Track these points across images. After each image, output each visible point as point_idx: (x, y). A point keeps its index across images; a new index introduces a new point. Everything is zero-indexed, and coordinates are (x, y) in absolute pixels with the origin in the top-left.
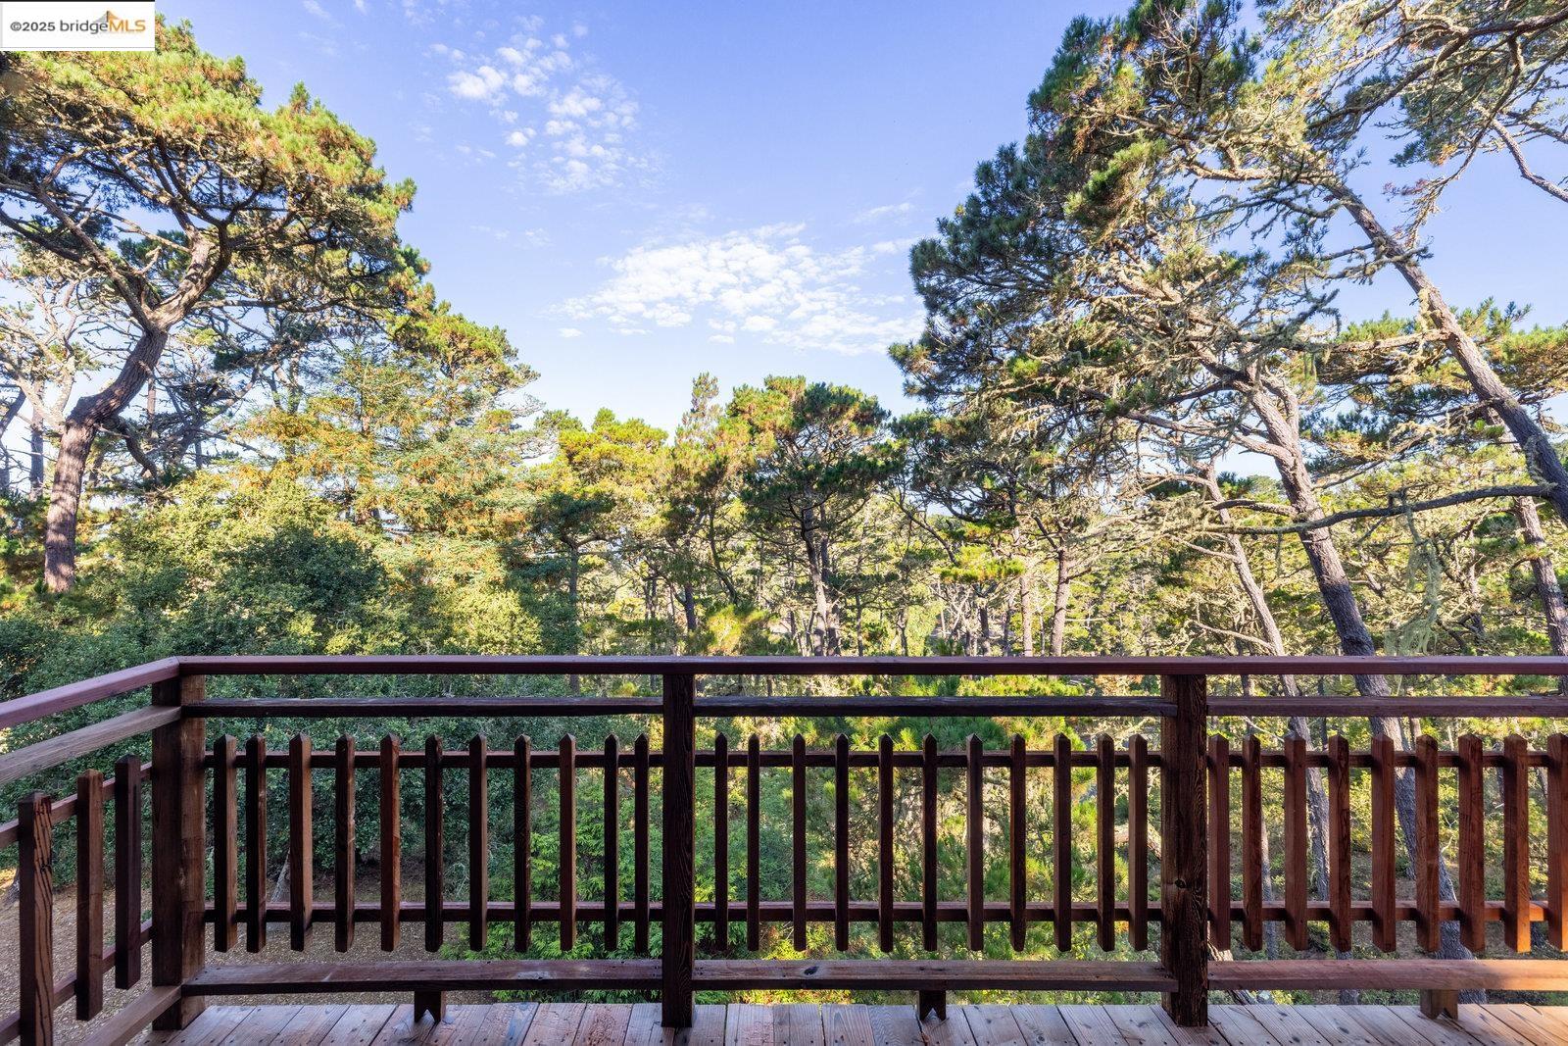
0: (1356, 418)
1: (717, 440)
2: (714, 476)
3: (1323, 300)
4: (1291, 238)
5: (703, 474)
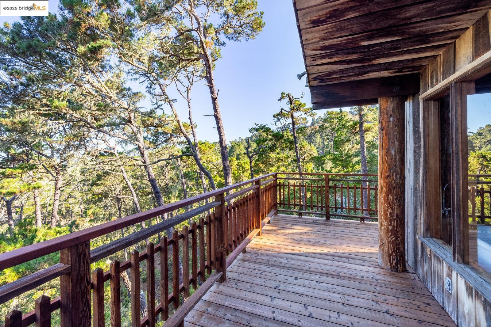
0: (147, 137)
3: (160, 105)
4: (148, 87)
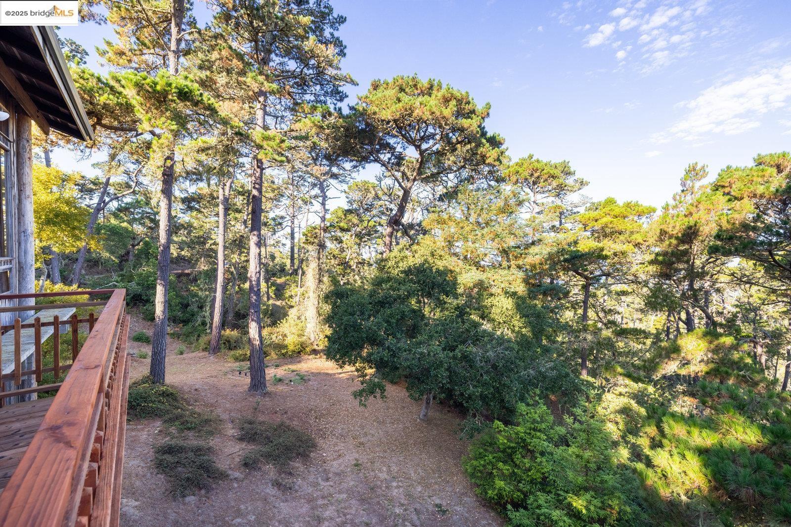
1: (694, 210)
2: (690, 235)
5: (680, 235)
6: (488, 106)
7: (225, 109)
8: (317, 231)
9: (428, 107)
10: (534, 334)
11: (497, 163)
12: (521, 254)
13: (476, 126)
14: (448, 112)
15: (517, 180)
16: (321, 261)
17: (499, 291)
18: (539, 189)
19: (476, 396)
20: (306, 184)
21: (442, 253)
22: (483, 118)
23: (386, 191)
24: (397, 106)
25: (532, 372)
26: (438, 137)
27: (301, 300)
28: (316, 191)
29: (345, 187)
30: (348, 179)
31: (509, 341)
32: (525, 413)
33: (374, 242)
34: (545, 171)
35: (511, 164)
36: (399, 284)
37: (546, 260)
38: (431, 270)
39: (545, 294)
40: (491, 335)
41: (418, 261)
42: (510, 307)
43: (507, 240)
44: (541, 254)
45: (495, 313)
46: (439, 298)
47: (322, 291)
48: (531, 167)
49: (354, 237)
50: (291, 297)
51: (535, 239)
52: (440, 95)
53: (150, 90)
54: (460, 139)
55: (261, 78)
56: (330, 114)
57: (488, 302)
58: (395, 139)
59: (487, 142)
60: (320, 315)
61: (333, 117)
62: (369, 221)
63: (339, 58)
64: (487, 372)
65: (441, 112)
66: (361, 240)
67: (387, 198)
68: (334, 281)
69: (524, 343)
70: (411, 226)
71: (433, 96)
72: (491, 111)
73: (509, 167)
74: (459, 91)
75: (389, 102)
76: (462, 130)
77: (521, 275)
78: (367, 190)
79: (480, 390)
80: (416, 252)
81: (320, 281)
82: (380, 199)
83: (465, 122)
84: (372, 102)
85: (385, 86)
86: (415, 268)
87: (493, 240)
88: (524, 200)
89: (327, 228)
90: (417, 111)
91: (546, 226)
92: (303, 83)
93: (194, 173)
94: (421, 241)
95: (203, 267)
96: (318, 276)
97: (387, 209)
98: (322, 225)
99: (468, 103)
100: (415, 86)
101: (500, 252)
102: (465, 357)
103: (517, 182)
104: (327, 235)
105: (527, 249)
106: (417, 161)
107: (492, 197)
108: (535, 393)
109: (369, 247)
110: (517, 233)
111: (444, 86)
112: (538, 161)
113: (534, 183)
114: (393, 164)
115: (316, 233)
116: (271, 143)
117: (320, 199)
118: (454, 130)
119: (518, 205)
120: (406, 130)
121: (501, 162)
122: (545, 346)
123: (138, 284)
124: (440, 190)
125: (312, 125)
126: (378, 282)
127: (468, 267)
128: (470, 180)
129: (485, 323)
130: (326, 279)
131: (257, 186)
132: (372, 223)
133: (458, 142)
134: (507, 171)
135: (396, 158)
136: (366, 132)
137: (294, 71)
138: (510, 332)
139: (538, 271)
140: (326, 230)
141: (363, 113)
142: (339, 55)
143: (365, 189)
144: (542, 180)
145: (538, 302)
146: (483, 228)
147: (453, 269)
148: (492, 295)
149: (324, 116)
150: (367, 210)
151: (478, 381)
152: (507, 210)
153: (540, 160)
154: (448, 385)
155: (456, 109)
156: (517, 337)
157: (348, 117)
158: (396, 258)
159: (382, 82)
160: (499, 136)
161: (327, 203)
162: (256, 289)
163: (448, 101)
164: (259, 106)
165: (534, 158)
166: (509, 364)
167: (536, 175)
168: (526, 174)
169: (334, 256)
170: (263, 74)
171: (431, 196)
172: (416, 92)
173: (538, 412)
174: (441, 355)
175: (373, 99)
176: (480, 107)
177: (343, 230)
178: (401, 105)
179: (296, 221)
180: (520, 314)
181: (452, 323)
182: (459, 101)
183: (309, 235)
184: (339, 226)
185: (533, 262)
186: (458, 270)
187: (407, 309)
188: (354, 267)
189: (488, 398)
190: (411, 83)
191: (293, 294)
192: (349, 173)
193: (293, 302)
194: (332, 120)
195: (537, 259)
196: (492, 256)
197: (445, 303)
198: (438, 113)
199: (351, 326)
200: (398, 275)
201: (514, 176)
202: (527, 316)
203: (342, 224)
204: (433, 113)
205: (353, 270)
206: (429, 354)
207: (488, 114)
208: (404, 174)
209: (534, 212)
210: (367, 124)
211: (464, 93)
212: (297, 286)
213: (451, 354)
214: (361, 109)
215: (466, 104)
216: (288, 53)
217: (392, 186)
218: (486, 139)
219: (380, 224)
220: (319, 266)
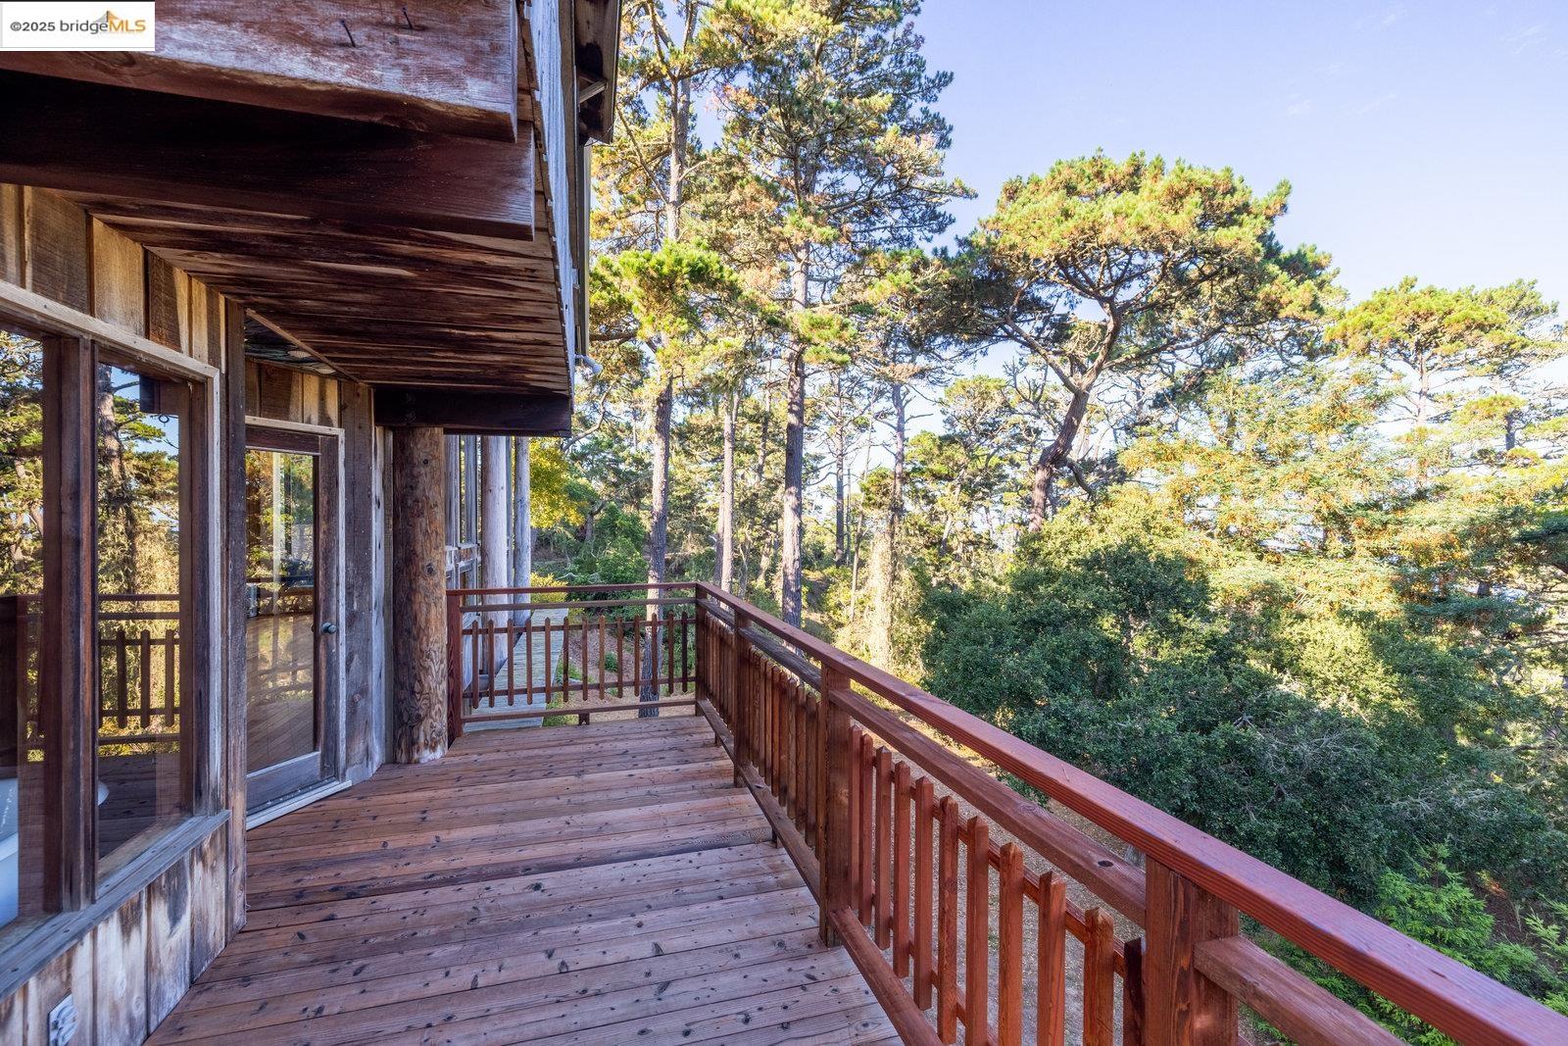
6: (1285, 188)
7: (749, 281)
8: (888, 481)
9: (1132, 219)
10: (1426, 713)
11: (1310, 315)
12: (1385, 524)
13: (1253, 239)
14: (1182, 221)
15: (1369, 344)
16: (896, 539)
17: (1324, 609)
18: (1438, 359)
19: (1268, 839)
20: (864, 392)
21: (1169, 523)
22: (1270, 218)
23: (1026, 393)
24: (1063, 227)
25: (1425, 805)
26: (1153, 275)
27: (859, 614)
28: (884, 404)
29: (940, 392)
30: (946, 377)
31: (1356, 724)
32: (1403, 898)
33: (997, 499)
34: (1453, 316)
35: (1349, 307)
36: (1075, 586)
37: (1463, 538)
38: (1146, 560)
39: (1460, 619)
40: (1304, 708)
41: (1114, 539)
42: (1355, 647)
43: (1342, 491)
44: (1447, 522)
45: (1313, 658)
46: (1167, 620)
47: (898, 596)
48: (1408, 310)
49: (957, 490)
50: (839, 606)
51: (1427, 484)
52: (1161, 186)
53: (655, 275)
54: (1207, 270)
55: (807, 221)
56: (926, 264)
57: (1290, 632)
58: (1052, 289)
59: (1282, 268)
60: (894, 643)
61: (932, 268)
62: (989, 457)
63: (941, 152)
64: (1293, 789)
65: (1165, 224)
66: (972, 495)
67: (1028, 407)
68: (922, 580)
69: (1397, 733)
70: (1089, 465)
71: (1144, 192)
72: (1290, 201)
73: (1342, 315)
74: (1206, 171)
75: (1045, 222)
76: (1216, 251)
77: (1385, 571)
78: (985, 395)
79: (1277, 826)
80: (1107, 520)
81: (895, 578)
82: (1012, 412)
83: (1224, 236)
84: (1008, 227)
85: (1031, 187)
86: (1108, 554)
87: (1303, 491)
88: (1390, 395)
89: (908, 474)
90: (1109, 230)
91: (1463, 450)
92: (870, 210)
93: (696, 394)
94: (1113, 497)
95: (690, 550)
96: (890, 568)
97: (1028, 430)
98: (898, 470)
99: (1232, 191)
100: (1099, 175)
101: (1324, 519)
102: (1235, 749)
103: (1367, 348)
104: (907, 488)
105: (1402, 509)
106: (1104, 328)
107: (1298, 392)
108: (1434, 854)
109: (987, 510)
110: (1370, 473)
111: (1170, 166)
112: (1431, 292)
113: (1420, 347)
114: (1046, 339)
115: (886, 486)
116: (826, 332)
117: (894, 420)
118: (1193, 254)
119: (1374, 406)
120: (1076, 267)
121: (1321, 311)
122: (1463, 748)
123: (603, 577)
124: (1155, 383)
125: (895, 290)
126: (1026, 584)
127: (1236, 554)
128: (1235, 355)
129: (1286, 678)
130: (905, 574)
131: (795, 408)
132: (994, 461)
133: (1204, 277)
134: (1338, 326)
135: (1053, 325)
136: (993, 283)
137: (856, 193)
138: (1355, 706)
139: (1438, 563)
140: (905, 478)
141: (990, 250)
142: (938, 146)
143: (981, 393)
144: (1448, 337)
145: (1438, 639)
146: (1273, 464)
147: (1196, 557)
148: (1301, 617)
149: (915, 270)
150: (984, 434)
151: (1272, 806)
152: (1338, 417)
153: (1438, 287)
154: (1195, 806)
155: (1200, 212)
156: (1377, 717)
157: (959, 262)
158: (1062, 532)
159: (1025, 181)
160: (1314, 250)
161: (906, 426)
162: (793, 589)
163: (1181, 197)
164: (797, 266)
165: (1421, 286)
166: (1356, 776)
167: (1426, 327)
168: (1396, 328)
169: (921, 529)
170: (810, 214)
171: (1131, 398)
172: (1100, 187)
173: (1445, 899)
174: (1179, 740)
175: (1011, 222)
176: (1260, 195)
177: (937, 477)
178: (1071, 223)
179: (845, 463)
180: (1386, 663)
181: (1202, 673)
182: (1209, 194)
183: (873, 489)
184: (931, 471)
185: (1421, 542)
186: (1209, 559)
187: (1093, 639)
188: (959, 551)
189: (1298, 845)
190: (1088, 172)
191: (842, 600)
192: (949, 364)
193: (842, 616)
194: (929, 274)
195: (1433, 536)
196: (1300, 528)
197: (1181, 630)
198: (1156, 227)
199: (978, 665)
200: (1068, 567)
201: (1360, 337)
202: (1406, 671)
203: (936, 466)
204: (1146, 228)
205: (957, 558)
206: (1147, 734)
207: (1284, 207)
208: (1074, 360)
209: (1422, 417)
210: (996, 269)
211: (1219, 173)
212: (850, 587)
213: (1201, 740)
214: (983, 242)
215: (1225, 194)
216: (843, 161)
217: (1040, 382)
218: (1278, 262)
219: (1012, 462)
220: (892, 548)
